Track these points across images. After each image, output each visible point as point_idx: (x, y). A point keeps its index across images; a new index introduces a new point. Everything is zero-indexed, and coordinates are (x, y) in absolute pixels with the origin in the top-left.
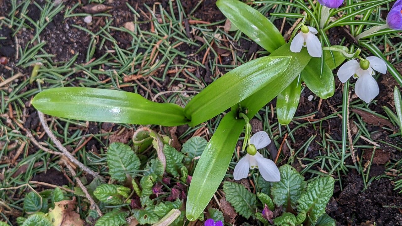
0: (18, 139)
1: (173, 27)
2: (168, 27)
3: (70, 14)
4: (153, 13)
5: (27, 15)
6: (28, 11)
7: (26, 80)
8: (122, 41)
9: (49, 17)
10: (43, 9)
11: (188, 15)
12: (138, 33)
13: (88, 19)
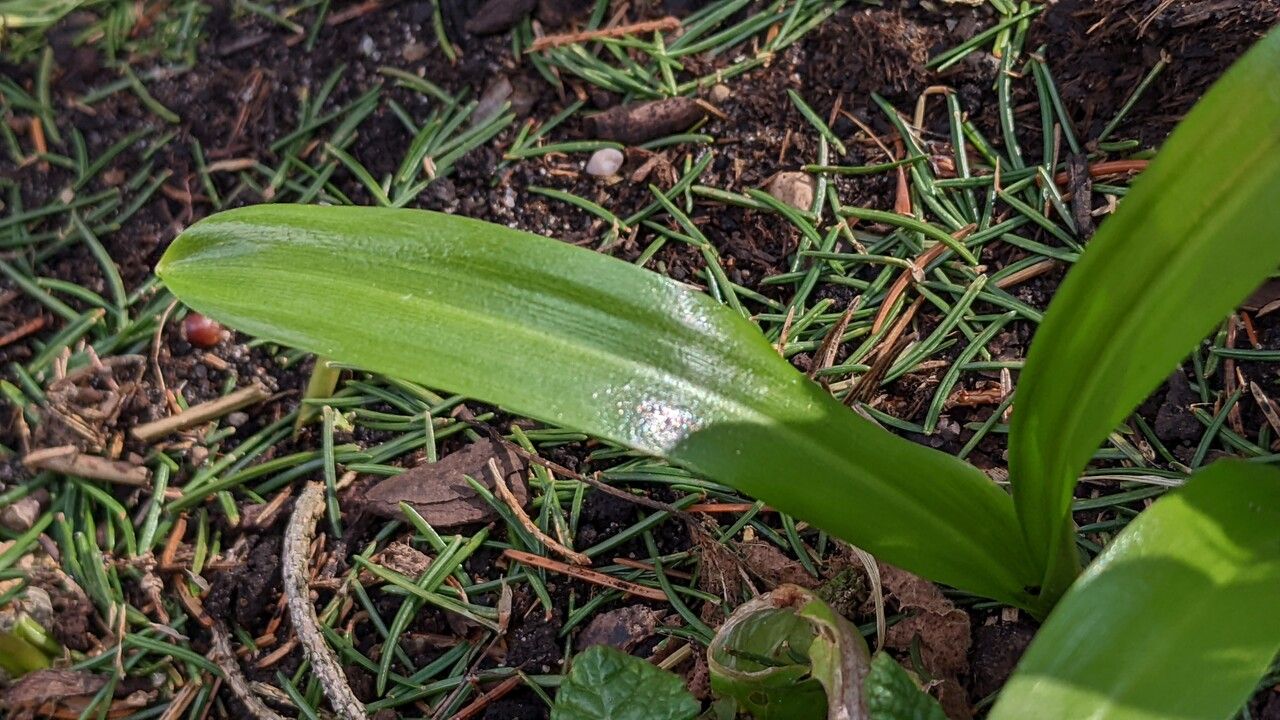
0: (164, 670)
1: (1005, 193)
2: (981, 191)
3: (534, 145)
4: (913, 131)
5: (350, 150)
6: (356, 134)
7: (279, 420)
8: (744, 254)
9: (436, 159)
10: (420, 127)
11: (1091, 145)
12: (830, 216)
13: (606, 160)
